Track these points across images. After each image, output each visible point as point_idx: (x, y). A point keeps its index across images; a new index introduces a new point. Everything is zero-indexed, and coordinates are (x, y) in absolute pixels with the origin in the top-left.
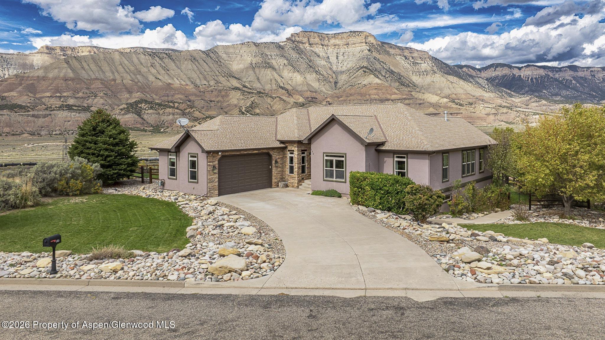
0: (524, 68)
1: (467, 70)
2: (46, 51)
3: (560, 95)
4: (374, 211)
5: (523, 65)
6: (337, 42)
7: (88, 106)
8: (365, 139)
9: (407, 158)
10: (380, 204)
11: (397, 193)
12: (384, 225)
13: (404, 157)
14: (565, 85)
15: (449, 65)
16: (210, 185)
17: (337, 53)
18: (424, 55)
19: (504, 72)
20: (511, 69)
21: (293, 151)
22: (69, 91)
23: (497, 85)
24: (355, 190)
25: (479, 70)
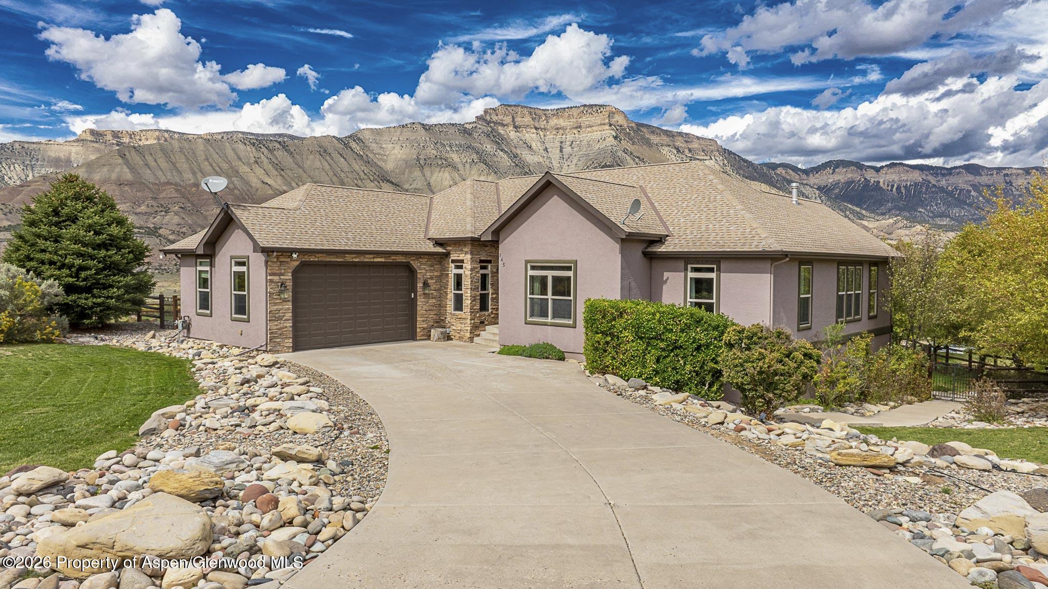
0: (885, 169)
1: (784, 172)
2: (90, 138)
3: (949, 216)
4: (645, 388)
5: (884, 164)
6: (561, 122)
7: (155, 228)
8: (621, 226)
9: (719, 270)
10: (657, 372)
11: (698, 349)
12: (678, 418)
13: (711, 270)
14: (958, 199)
15: (753, 164)
16: (274, 326)
17: (561, 142)
18: (710, 147)
19: (850, 176)
20: (861, 170)
21: (462, 261)
22: (125, 203)
23: (836, 197)
24: (596, 339)
25: (806, 172)
